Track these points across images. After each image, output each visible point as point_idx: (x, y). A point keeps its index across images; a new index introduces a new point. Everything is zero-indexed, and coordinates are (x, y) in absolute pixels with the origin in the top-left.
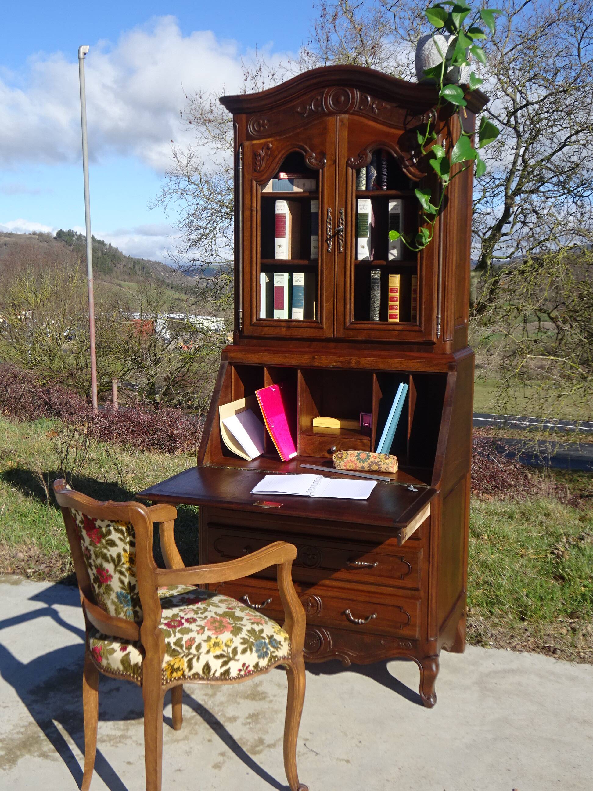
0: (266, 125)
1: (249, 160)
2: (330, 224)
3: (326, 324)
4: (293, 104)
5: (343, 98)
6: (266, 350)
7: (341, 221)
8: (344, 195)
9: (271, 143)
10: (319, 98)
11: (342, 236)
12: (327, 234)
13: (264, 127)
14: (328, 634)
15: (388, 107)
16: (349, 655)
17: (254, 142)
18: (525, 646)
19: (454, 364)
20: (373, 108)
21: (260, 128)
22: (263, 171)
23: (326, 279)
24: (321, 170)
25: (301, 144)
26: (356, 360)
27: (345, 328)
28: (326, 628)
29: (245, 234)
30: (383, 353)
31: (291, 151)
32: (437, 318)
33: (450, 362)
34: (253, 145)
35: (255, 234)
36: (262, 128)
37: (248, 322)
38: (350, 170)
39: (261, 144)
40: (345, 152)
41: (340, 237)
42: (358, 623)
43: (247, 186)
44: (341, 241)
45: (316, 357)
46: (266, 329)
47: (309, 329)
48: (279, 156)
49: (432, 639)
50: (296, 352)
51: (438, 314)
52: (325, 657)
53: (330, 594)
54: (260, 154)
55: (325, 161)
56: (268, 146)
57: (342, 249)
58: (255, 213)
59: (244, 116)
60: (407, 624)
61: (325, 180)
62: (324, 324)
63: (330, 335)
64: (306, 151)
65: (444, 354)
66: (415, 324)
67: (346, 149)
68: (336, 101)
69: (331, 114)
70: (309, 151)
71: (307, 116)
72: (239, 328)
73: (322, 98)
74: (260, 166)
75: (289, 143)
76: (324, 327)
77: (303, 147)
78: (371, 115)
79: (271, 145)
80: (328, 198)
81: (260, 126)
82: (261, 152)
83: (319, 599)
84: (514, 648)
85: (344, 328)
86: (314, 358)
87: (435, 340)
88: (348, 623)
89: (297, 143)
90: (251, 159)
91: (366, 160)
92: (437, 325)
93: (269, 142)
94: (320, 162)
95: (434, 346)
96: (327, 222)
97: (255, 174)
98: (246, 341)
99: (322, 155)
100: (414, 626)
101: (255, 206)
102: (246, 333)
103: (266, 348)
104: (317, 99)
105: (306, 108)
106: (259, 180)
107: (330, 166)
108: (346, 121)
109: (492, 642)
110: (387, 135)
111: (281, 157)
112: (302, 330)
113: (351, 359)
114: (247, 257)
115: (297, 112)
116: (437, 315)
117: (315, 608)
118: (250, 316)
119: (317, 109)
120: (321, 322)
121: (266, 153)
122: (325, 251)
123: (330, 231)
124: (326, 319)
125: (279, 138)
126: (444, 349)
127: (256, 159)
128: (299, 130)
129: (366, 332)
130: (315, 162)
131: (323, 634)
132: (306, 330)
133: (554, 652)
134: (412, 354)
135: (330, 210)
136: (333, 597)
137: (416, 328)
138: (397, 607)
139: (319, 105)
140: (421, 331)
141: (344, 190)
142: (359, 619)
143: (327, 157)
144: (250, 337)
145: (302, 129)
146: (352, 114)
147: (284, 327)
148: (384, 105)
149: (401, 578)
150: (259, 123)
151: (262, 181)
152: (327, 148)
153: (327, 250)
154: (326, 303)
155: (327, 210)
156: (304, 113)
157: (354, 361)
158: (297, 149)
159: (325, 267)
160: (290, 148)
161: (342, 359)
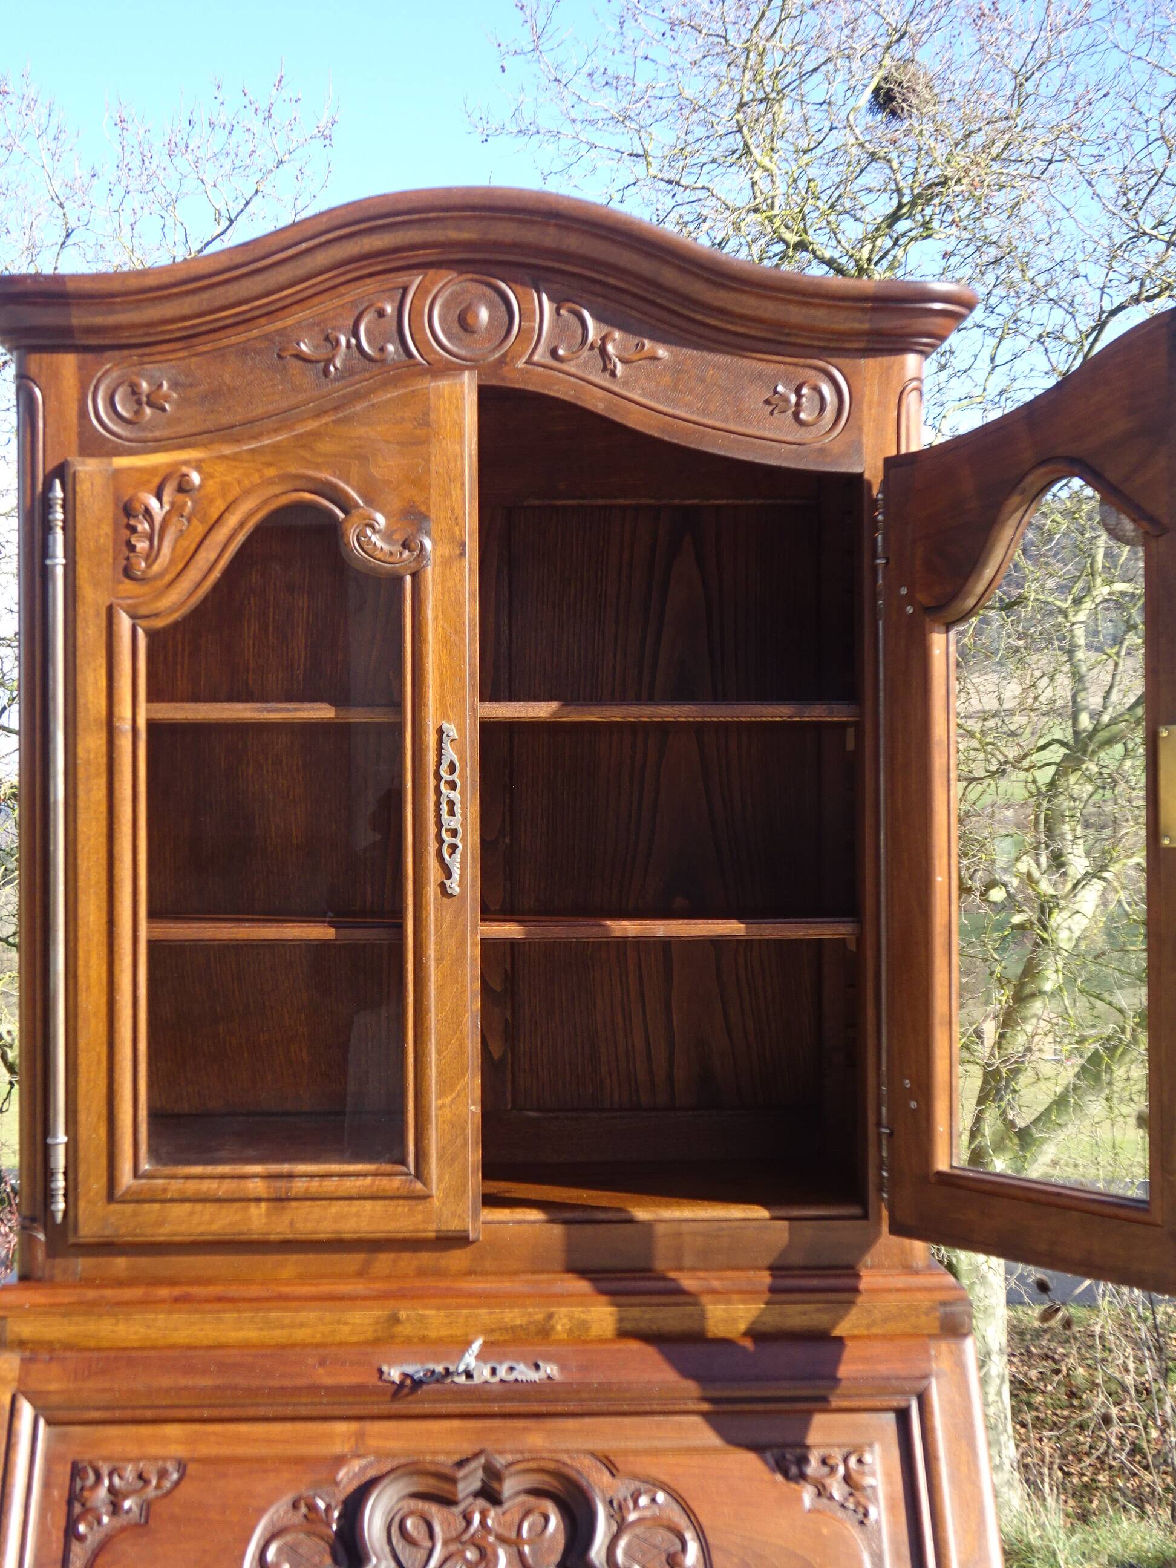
0: (167, 398)
1: (99, 531)
2: (452, 785)
3: (440, 1179)
4: (279, 325)
5: (484, 314)
6: (176, 1300)
9: (199, 469)
10: (389, 308)
12: (439, 824)
13: (158, 407)
15: (662, 352)
17: (122, 462)
19: (959, 1308)
20: (606, 356)
21: (138, 412)
22: (156, 577)
23: (439, 999)
24: (408, 579)
25: (324, 475)
26: (571, 1318)
29: (82, 827)
31: (284, 500)
33: (943, 1304)
34: (117, 473)
35: (128, 827)
36: (148, 411)
37: (94, 1184)
39: (153, 470)
43: (91, 633)
45: (403, 1314)
46: (179, 1211)
47: (368, 1205)
48: (232, 520)
54: (148, 513)
55: (428, 544)
56: (184, 479)
58: (125, 743)
59: (68, 362)
61: (430, 614)
62: (433, 1180)
63: (457, 1221)
64: (347, 506)
68: (459, 325)
69: (440, 369)
70: (360, 503)
71: (342, 375)
72: (53, 1214)
73: (400, 309)
74: (151, 557)
75: (271, 472)
76: (434, 1192)
77: (335, 487)
78: (598, 381)
79: (196, 478)
80: (442, 684)
81: (139, 402)
82: (154, 503)
86: (395, 1320)
89: (311, 473)
90: (107, 529)
93: (186, 463)
94: (405, 545)
96: (439, 777)
97: (128, 586)
98: (82, 1264)
99: (415, 519)
101: (128, 714)
102: (88, 1229)
103: (177, 1291)
104: (381, 314)
105: (338, 341)
106: (143, 611)
107: (446, 562)
111: (242, 524)
112: (336, 1208)
113: (551, 1316)
115: (300, 357)
118: (104, 1161)
119: (382, 350)
120: (421, 1176)
121: (176, 509)
122: (431, 891)
123: (452, 813)
124: (441, 1158)
125: (228, 450)
127: (133, 530)
128: (312, 425)
130: (387, 548)
132: (356, 1206)
135: (453, 733)
139: (387, 332)
143: (433, 527)
144: (107, 1247)
145: (324, 420)
147: (258, 1200)
148: (647, 345)
150: (134, 390)
151: (156, 615)
152: (434, 495)
153: (443, 886)
154: (438, 1098)
155: (440, 731)
156: (330, 361)
157: (561, 1326)
158: (308, 496)
159: (431, 951)
160: (277, 489)
161: (513, 1317)
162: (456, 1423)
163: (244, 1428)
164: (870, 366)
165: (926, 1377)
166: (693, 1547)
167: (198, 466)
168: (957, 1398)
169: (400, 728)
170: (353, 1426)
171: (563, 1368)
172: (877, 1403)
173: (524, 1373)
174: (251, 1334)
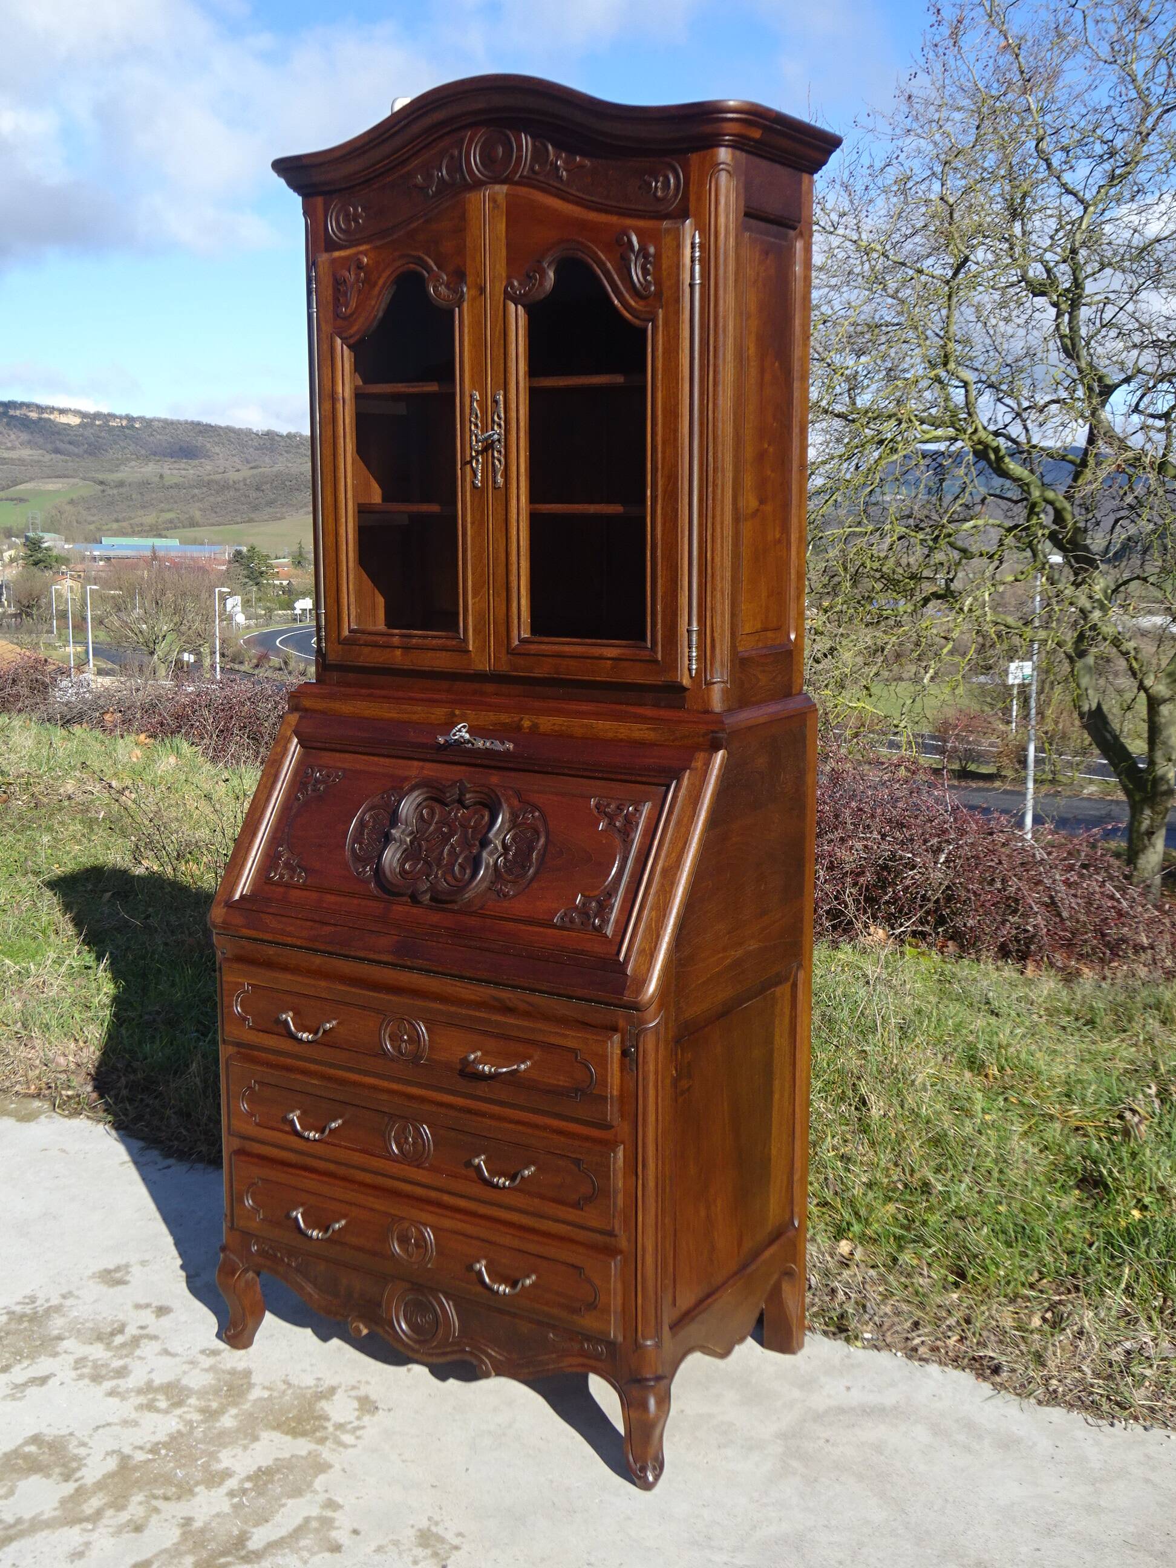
0: (360, 216)
1: (329, 293)
2: (477, 425)
3: (474, 642)
4: (406, 170)
5: (500, 152)
6: (368, 695)
7: (496, 418)
8: (502, 361)
9: (367, 255)
10: (456, 153)
11: (499, 452)
12: (471, 448)
13: (357, 222)
14: (449, 1307)
15: (587, 162)
16: (489, 1356)
17: (337, 254)
18: (938, 1349)
19: (721, 735)
20: (557, 168)
21: (348, 224)
22: (352, 315)
23: (472, 545)
24: (456, 309)
25: (420, 254)
26: (530, 721)
27: (511, 652)
28: (446, 1293)
30: (584, 707)
31: (402, 270)
32: (689, 632)
33: (713, 732)
34: (335, 260)
35: (341, 451)
36: (352, 224)
37: (334, 635)
38: (512, 306)
39: (347, 258)
40: (502, 269)
41: (496, 454)
42: (498, 1293)
43: (325, 348)
44: (497, 463)
45: (457, 712)
46: (366, 650)
47: (444, 653)
48: (381, 282)
49: (649, 1343)
50: (422, 700)
51: (690, 624)
52: (444, 1354)
53: (447, 1223)
54: (345, 280)
55: (465, 290)
56: (359, 261)
57: (500, 480)
58: (340, 406)
59: (319, 201)
60: (592, 1306)
61: (465, 330)
62: (471, 642)
63: (482, 664)
64: (429, 270)
65: (707, 712)
66: (642, 644)
67: (504, 262)
68: (488, 160)
69: (478, 185)
70: (435, 268)
71: (436, 194)
72: (321, 649)
73: (460, 153)
74: (347, 305)
75: (397, 254)
76: (472, 648)
77: (423, 260)
78: (555, 184)
79: (365, 260)
80: (472, 369)
81: (348, 219)
82: (348, 274)
83: (429, 1234)
84: (912, 1353)
85: (508, 653)
86: (453, 714)
87: (686, 682)
88: (479, 1289)
89: (412, 253)
90: (330, 291)
91: (541, 284)
92: (690, 648)
93: (361, 253)
94: (455, 291)
95: (687, 693)
96: (471, 422)
97: (339, 322)
98: (335, 676)
99: (460, 276)
100: (606, 1310)
101: (341, 391)
102: (334, 658)
103: (367, 691)
104: (452, 157)
105: (433, 176)
106: (344, 335)
107: (474, 299)
108: (501, 200)
109: (871, 1332)
110: (583, 225)
111: (384, 284)
112: (430, 654)
113: (522, 719)
114: (330, 499)
115: (416, 186)
116: (688, 624)
117: (422, 1251)
119: (452, 175)
120: (465, 640)
121: (357, 278)
122: (468, 485)
123: (477, 441)
124: (474, 630)
125: (379, 243)
126: (707, 701)
127: (340, 290)
128: (415, 225)
129: (550, 660)
130: (446, 292)
131: (441, 1305)
132: (438, 654)
133: (996, 1370)
134: (640, 710)
135: (477, 396)
136: (456, 1232)
137: (645, 655)
138: (573, 1266)
139: (455, 167)
140: (656, 661)
141: (502, 350)
142: (500, 1285)
143: (468, 280)
144: (338, 668)
145: (421, 221)
146: (517, 183)
147: (398, 647)
148: (578, 159)
149: (576, 1205)
150: (347, 213)
151: (351, 337)
152: (468, 261)
153: (473, 482)
154: (473, 598)
155: (471, 396)
156: (429, 187)
157: (526, 723)
158: (412, 266)
159: (469, 520)
160: (398, 263)
161: (505, 718)
162: (463, 768)
163: (376, 759)
164: (694, 158)
165: (685, 769)
166: (542, 841)
167: (365, 253)
168: (697, 783)
169: (454, 395)
170: (421, 764)
171: (516, 745)
172: (655, 780)
173: (498, 746)
174: (394, 715)
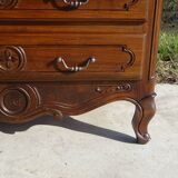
14: (35, 90)
16: (61, 110)
28: (32, 83)
42: (74, 71)
60: (131, 64)
83: (21, 51)
88: (59, 74)
100: (139, 65)
117: (17, 62)
131: (29, 91)
136: (39, 45)
138: (119, 46)
